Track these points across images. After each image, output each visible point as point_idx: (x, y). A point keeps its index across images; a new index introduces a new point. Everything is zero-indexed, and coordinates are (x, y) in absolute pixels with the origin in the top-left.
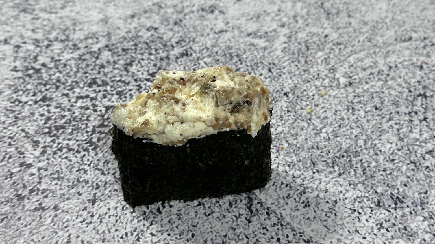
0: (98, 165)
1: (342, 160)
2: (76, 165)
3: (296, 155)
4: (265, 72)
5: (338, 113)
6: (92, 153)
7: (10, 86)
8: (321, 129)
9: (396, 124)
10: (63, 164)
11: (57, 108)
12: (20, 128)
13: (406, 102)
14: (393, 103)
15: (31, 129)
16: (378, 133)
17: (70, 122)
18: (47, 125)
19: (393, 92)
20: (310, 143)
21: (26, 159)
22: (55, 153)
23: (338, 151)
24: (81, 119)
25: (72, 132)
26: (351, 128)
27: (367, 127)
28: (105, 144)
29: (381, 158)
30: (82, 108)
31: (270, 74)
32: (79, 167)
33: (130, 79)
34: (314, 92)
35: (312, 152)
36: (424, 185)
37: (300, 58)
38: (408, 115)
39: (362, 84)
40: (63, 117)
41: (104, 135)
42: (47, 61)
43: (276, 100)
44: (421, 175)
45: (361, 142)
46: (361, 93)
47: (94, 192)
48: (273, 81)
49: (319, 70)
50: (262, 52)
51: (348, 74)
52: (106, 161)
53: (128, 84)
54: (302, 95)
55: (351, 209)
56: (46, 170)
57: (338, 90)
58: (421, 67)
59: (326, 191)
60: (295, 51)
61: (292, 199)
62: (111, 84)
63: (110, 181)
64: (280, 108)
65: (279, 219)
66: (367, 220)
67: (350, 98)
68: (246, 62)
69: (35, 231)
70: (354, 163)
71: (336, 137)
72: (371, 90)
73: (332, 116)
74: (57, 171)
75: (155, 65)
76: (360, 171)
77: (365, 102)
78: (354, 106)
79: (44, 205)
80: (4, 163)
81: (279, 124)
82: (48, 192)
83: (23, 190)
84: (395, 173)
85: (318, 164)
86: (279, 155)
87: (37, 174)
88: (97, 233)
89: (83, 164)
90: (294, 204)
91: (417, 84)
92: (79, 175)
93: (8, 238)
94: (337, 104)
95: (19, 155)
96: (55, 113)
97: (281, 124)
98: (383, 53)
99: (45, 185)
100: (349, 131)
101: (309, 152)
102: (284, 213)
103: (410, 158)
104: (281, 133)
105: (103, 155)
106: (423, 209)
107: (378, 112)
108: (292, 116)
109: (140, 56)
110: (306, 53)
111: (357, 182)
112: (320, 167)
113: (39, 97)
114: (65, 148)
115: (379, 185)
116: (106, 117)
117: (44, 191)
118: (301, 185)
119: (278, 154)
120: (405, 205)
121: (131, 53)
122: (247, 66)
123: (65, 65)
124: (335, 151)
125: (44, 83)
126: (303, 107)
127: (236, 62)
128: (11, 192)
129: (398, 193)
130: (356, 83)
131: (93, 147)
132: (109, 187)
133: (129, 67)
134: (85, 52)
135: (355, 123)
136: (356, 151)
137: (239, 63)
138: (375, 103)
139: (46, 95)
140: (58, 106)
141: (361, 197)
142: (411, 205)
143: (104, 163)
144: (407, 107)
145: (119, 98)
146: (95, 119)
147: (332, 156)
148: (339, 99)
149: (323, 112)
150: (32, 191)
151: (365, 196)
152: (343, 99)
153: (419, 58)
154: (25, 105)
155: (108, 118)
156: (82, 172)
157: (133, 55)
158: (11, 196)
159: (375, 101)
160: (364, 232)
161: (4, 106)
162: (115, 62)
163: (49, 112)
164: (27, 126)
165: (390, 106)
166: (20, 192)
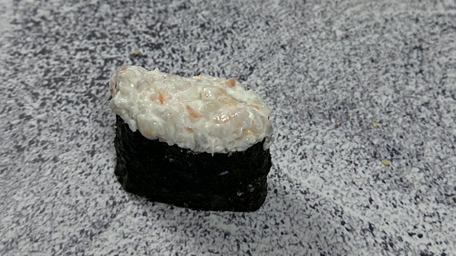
0: (96, 117)
1: (339, 112)
2: (76, 117)
3: (293, 107)
4: (262, 24)
5: (335, 65)
6: (91, 105)
7: (10, 39)
8: (318, 82)
9: (392, 76)
10: (62, 116)
11: (56, 60)
12: (20, 80)
13: (402, 55)
14: (389, 56)
15: (31, 81)
16: (374, 86)
17: (69, 75)
18: (47, 77)
19: (389, 45)
20: (307, 95)
21: (25, 111)
22: (54, 105)
23: (335, 103)
24: (80, 71)
25: (71, 84)
26: (348, 80)
27: (363, 79)
28: (104, 96)
29: (377, 110)
30: (81, 60)
31: (267, 27)
32: (78, 120)
33: (129, 32)
34: (311, 44)
35: (309, 104)
36: (420, 137)
37: (297, 11)
38: (403, 68)
39: (358, 37)
40: (63, 69)
41: (102, 88)
42: (47, 13)
43: (273, 52)
44: (416, 127)
45: (357, 94)
46: (358, 45)
47: (93, 143)
48: (270, 34)
49: (315, 23)
50: (260, 6)
51: (345, 27)
52: (105, 113)
53: (127, 36)
54: (299, 47)
55: (347, 161)
56: (46, 122)
57: (335, 43)
58: (417, 20)
59: (323, 143)
60: (293, 4)
61: (289, 151)
62: (110, 37)
63: (108, 132)
64: (277, 60)
65: (276, 171)
66: (363, 172)
67: (347, 50)
68: (243, 15)
69: (34, 182)
70: (350, 114)
71: (333, 89)
72: (368, 43)
73: (328, 68)
74: (57, 123)
75: (153, 18)
76: (356, 123)
77: (361, 55)
78: (350, 59)
79: (43, 156)
80: (4, 115)
81: (276, 76)
82: (47, 143)
83: (23, 142)
84: (391, 125)
85: (314, 116)
86: (277, 107)
87: (37, 125)
88: (96, 184)
89: (82, 116)
90: (291, 155)
91: (413, 37)
92: (79, 127)
93: (8, 189)
94: (334, 57)
95: (18, 107)
96: (54, 65)
97: (278, 76)
98: (379, 6)
99: (45, 136)
100: (345, 84)
101: (305, 104)
102: (280, 164)
103: (406, 110)
104: (278, 85)
105: (102, 107)
106: (419, 160)
107: (374, 65)
108: (289, 69)
109: (138, 9)
110: (303, 6)
111: (353, 134)
112: (317, 119)
113: (39, 49)
114: (64, 100)
115: (375, 137)
116: (105, 69)
117: (43, 143)
118: (298, 137)
119: (275, 106)
120: (401, 157)
121: (130, 6)
122: (245, 19)
123: (64, 18)
124: (332, 103)
125: (43, 35)
126: (300, 60)
127: (234, 15)
128: (11, 144)
129: (394, 145)
130: (352, 36)
131: (91, 99)
132: (108, 138)
133: (127, 20)
134: (85, 5)
135: (352, 75)
136: (353, 104)
137: (236, 16)
138: (371, 56)
139: (46, 47)
140: (58, 58)
141: (358, 148)
142: (406, 157)
143: (103, 115)
144: (403, 60)
145: (119, 50)
146: (94, 71)
147: (328, 108)
148: (336, 52)
149: (320, 65)
150: (31, 143)
151: (361, 148)
152: (340, 52)
153: (414, 11)
154: (26, 57)
155: (107, 71)
156: (81, 124)
157: (132, 8)
158: (11, 148)
159: (371, 54)
160: (360, 183)
161: (3, 58)
162: (114, 15)
163: (48, 64)
164: (26, 78)
165: (386, 58)
166: (20, 144)
